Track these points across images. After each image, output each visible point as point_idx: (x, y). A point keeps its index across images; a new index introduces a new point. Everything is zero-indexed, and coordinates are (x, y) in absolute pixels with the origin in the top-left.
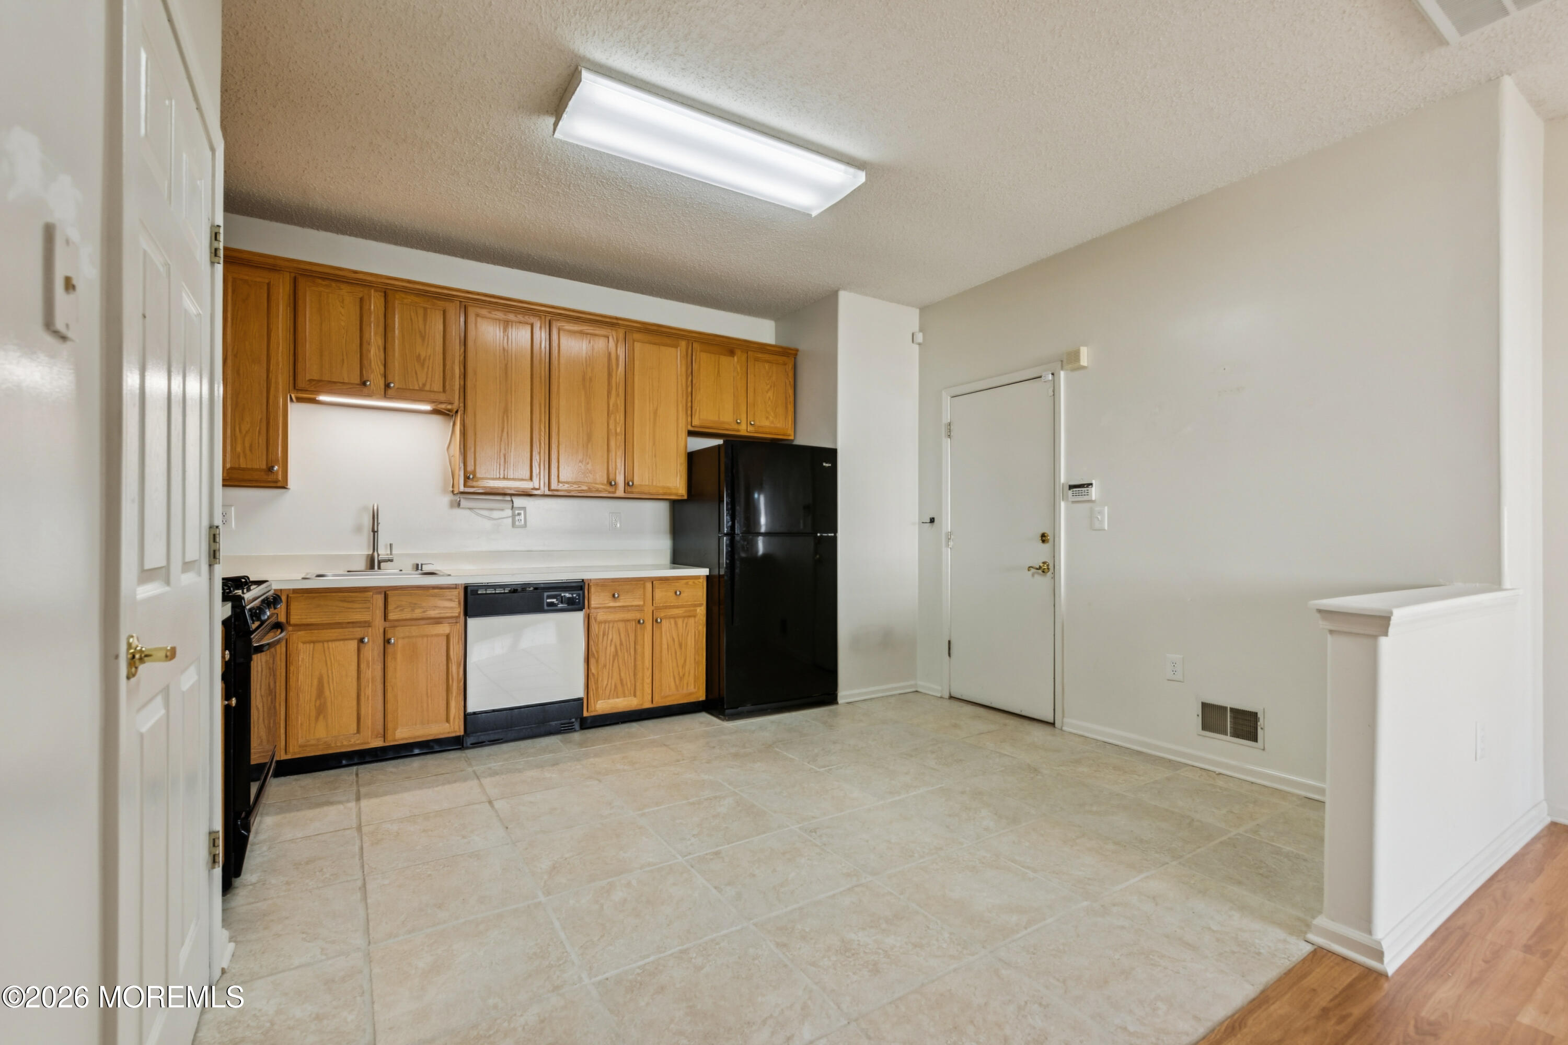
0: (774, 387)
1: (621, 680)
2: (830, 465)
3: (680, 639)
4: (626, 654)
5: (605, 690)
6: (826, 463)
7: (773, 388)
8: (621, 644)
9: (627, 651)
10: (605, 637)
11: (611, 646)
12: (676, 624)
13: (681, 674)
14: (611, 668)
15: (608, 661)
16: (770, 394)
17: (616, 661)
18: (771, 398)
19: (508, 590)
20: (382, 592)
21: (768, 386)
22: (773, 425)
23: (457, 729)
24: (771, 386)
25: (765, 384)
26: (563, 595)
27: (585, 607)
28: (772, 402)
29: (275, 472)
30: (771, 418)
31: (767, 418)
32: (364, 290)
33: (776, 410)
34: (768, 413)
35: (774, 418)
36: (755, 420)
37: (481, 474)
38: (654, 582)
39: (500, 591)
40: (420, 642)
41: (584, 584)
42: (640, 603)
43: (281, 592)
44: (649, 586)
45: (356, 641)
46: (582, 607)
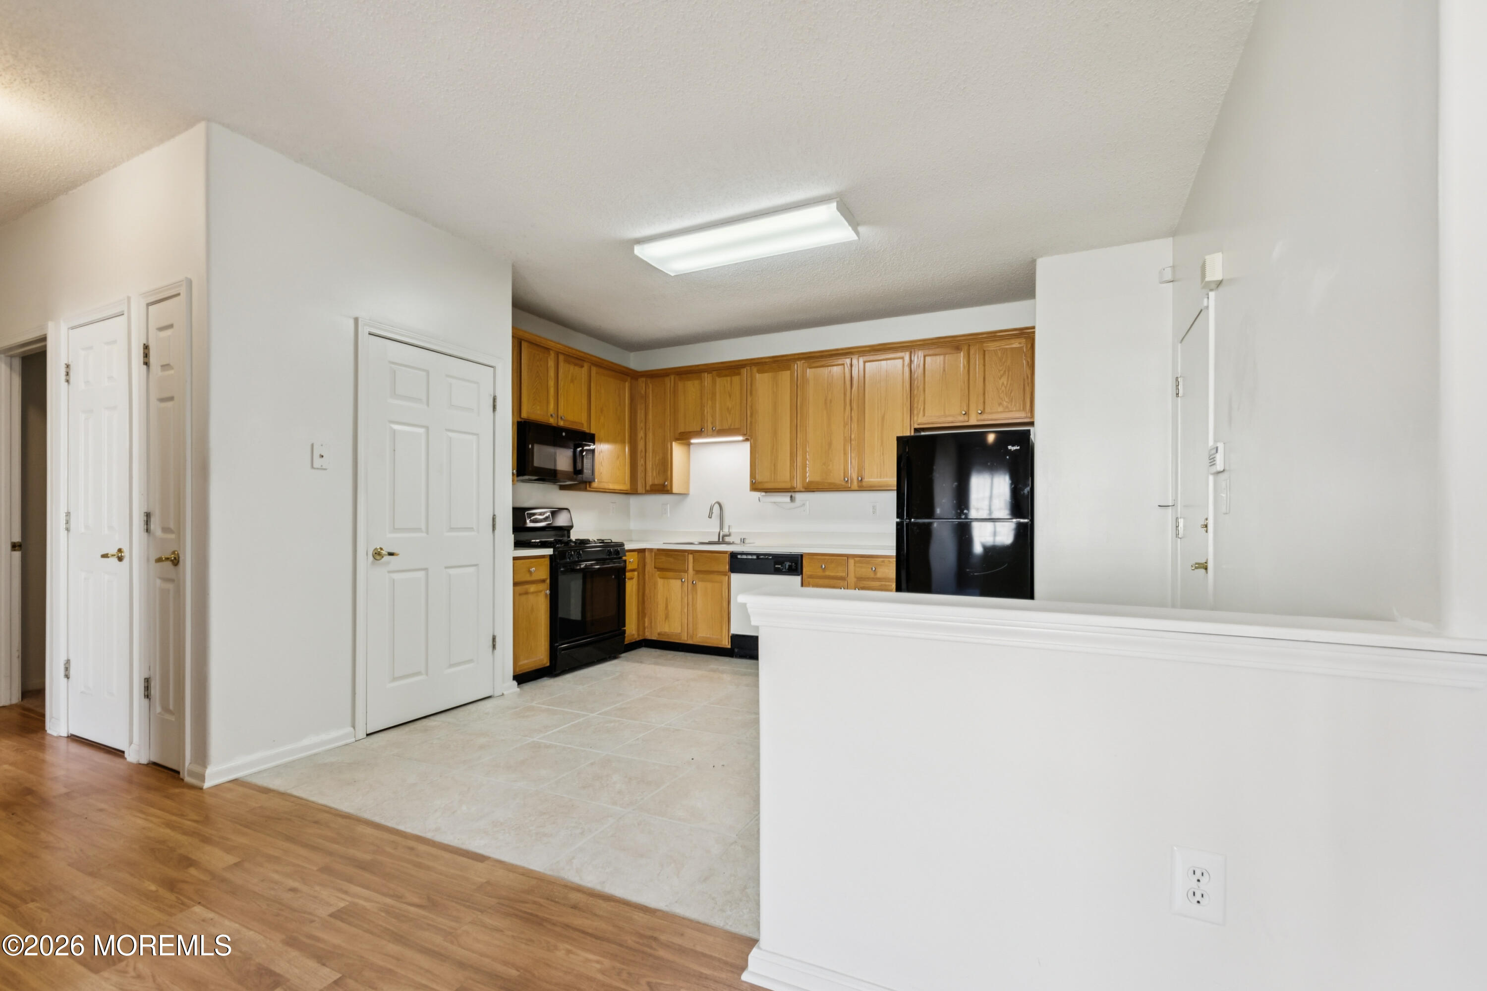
0: (1009, 371)
2: (1019, 448)
6: (1013, 446)
7: (1007, 373)
16: (1004, 380)
18: (1005, 383)
19: (755, 557)
20: (691, 554)
21: (1002, 372)
22: (1007, 410)
23: (726, 643)
24: (1005, 371)
25: (998, 371)
26: (786, 563)
27: (802, 573)
28: (1006, 387)
29: (667, 485)
30: (1005, 404)
31: (1000, 404)
32: (703, 374)
33: (1012, 395)
34: (1002, 399)
35: (1009, 403)
36: (984, 409)
37: (759, 478)
38: (856, 558)
39: (750, 557)
40: (709, 585)
41: (802, 556)
42: (844, 574)
43: (651, 550)
44: (851, 561)
45: (680, 580)
46: (800, 573)
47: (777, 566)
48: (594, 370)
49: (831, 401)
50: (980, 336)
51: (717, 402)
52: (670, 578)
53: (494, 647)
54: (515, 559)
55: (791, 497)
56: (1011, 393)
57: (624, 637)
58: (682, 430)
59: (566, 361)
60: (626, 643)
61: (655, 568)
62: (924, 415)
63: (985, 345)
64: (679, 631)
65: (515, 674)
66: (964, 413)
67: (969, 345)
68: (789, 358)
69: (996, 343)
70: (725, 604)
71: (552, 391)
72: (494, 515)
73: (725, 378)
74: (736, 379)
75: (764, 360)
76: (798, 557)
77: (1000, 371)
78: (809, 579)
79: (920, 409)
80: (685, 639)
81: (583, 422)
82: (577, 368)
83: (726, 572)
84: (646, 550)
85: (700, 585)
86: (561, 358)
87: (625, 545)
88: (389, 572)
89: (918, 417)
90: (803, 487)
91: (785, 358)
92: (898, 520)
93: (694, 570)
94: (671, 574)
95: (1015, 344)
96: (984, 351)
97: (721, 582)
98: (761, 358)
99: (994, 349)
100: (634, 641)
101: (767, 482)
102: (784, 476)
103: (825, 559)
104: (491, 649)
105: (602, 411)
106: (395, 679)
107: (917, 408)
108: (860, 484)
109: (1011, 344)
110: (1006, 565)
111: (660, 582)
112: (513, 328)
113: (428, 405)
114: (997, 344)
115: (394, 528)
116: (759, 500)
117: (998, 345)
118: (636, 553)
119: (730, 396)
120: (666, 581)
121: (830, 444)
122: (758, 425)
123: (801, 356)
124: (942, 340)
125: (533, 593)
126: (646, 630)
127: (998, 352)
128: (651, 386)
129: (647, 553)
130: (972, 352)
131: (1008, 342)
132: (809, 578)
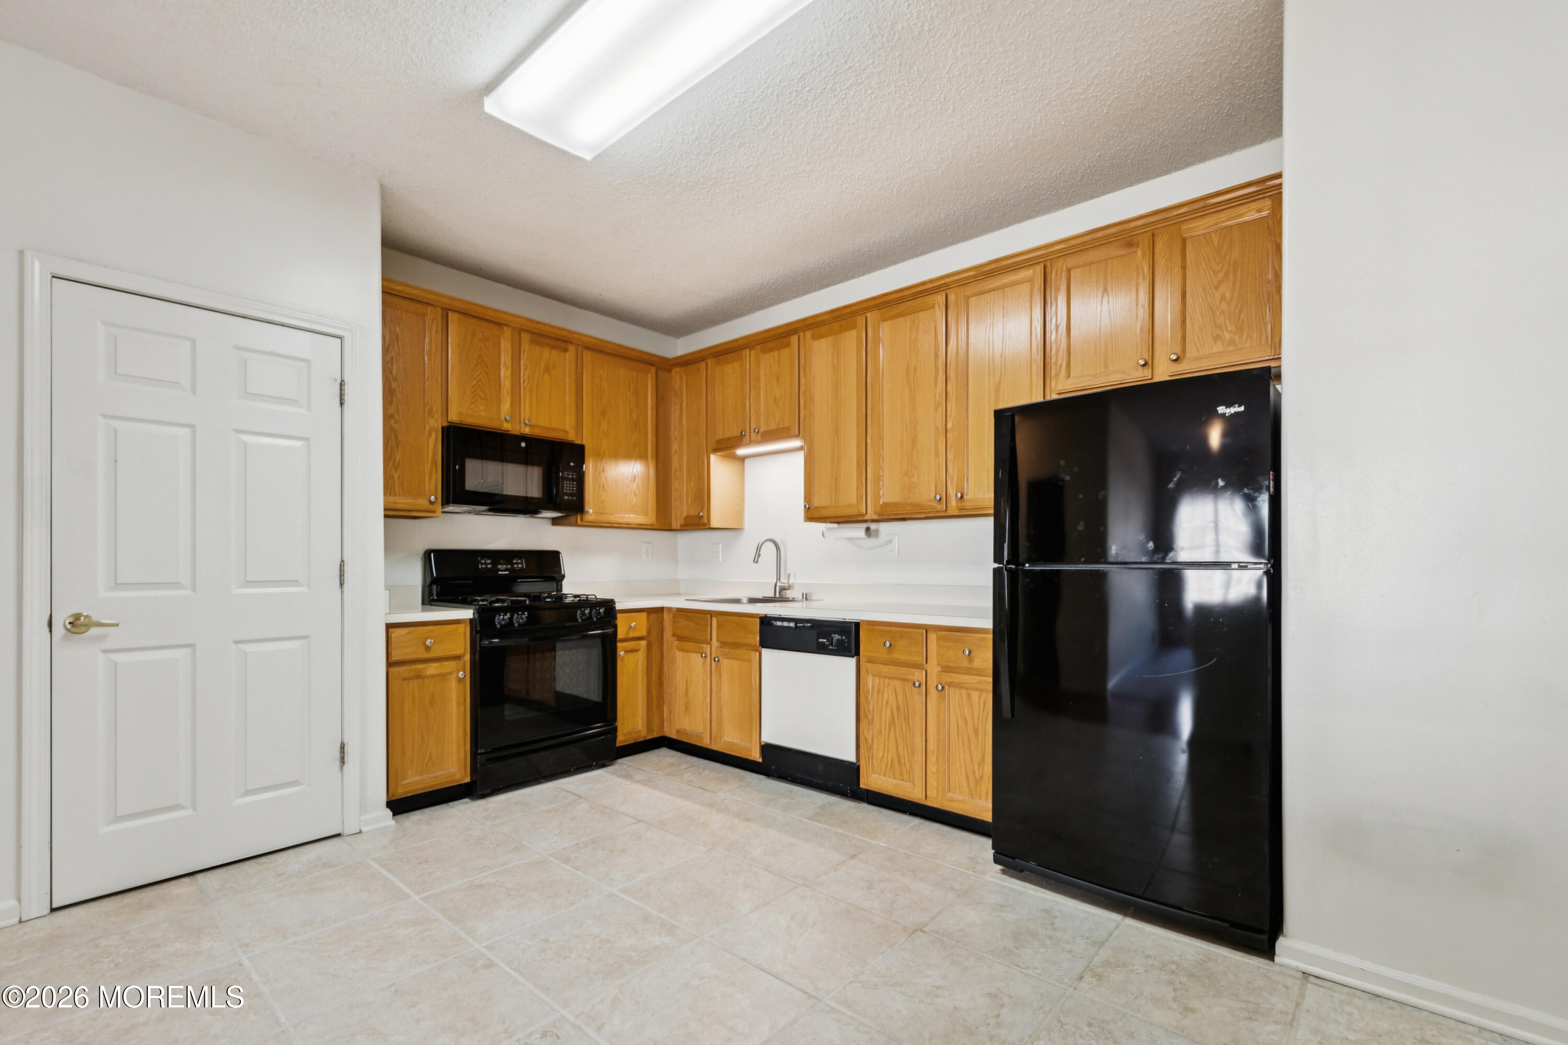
1: (899, 757)
2: (1242, 409)
3: (976, 723)
4: (904, 723)
5: (881, 762)
6: (1229, 405)
7: (1231, 276)
8: (898, 708)
9: (905, 720)
10: (880, 696)
11: (886, 708)
12: (969, 697)
13: (977, 774)
14: (887, 737)
15: (883, 727)
16: (1225, 289)
17: (892, 730)
18: (1228, 296)
19: (792, 625)
20: (715, 616)
21: (1221, 275)
22: (1231, 348)
23: (756, 756)
24: (1227, 272)
25: (1212, 274)
26: (833, 635)
27: (857, 653)
28: (1229, 303)
29: (702, 516)
30: (1227, 336)
31: (1217, 338)
32: (744, 351)
33: (1242, 317)
34: (1221, 327)
35: (1235, 334)
36: (1184, 350)
37: (817, 502)
38: (939, 633)
39: (786, 624)
40: (736, 664)
41: (857, 625)
42: (920, 659)
43: (670, 609)
44: (933, 637)
45: (700, 655)
46: (853, 652)
47: (820, 640)
48: (588, 356)
49: (915, 370)
50: (1175, 213)
51: (762, 391)
52: (690, 652)
53: (343, 760)
54: (389, 626)
55: (868, 529)
56: (1240, 314)
57: (615, 737)
58: (721, 437)
59: (533, 342)
60: (618, 745)
61: (674, 635)
62: (1069, 376)
63: (1184, 227)
64: (701, 731)
65: (389, 800)
66: (1142, 362)
67: (1153, 235)
68: (855, 308)
69: (1207, 221)
70: (755, 695)
71: (506, 384)
72: (342, 561)
73: (771, 353)
74: (785, 352)
75: (820, 319)
76: (850, 628)
77: (1215, 273)
78: (868, 664)
79: (1061, 366)
80: (706, 742)
81: (567, 429)
82: (555, 353)
83: (756, 646)
84: (665, 610)
85: (725, 662)
86: (525, 337)
87: (616, 603)
88: (105, 651)
89: (1057, 381)
90: (876, 513)
91: (848, 311)
92: (996, 565)
93: (717, 641)
94: (690, 645)
95: (1250, 214)
96: (1184, 240)
97: (750, 661)
98: (817, 316)
99: (1204, 232)
100: (643, 739)
101: (825, 507)
102: (849, 497)
103: (891, 632)
104: (338, 764)
105: (603, 414)
106: (119, 819)
107: (1056, 363)
108: (960, 504)
109: (1241, 215)
110: (1214, 661)
111: (679, 655)
112: (384, 279)
113: (194, 392)
114: (1210, 220)
115: (116, 584)
116: (823, 536)
117: (1211, 223)
118: (645, 614)
119: (778, 380)
120: (686, 653)
121: (914, 441)
122: (814, 419)
123: (871, 303)
124: (1099, 234)
125: (433, 676)
126: (665, 724)
127: (1213, 235)
128: (684, 378)
129: (666, 615)
130: (1159, 246)
131: (1234, 212)
132: (868, 662)
